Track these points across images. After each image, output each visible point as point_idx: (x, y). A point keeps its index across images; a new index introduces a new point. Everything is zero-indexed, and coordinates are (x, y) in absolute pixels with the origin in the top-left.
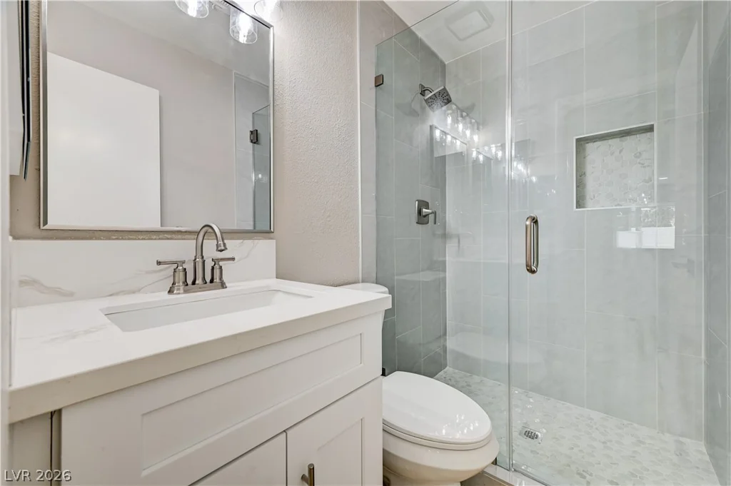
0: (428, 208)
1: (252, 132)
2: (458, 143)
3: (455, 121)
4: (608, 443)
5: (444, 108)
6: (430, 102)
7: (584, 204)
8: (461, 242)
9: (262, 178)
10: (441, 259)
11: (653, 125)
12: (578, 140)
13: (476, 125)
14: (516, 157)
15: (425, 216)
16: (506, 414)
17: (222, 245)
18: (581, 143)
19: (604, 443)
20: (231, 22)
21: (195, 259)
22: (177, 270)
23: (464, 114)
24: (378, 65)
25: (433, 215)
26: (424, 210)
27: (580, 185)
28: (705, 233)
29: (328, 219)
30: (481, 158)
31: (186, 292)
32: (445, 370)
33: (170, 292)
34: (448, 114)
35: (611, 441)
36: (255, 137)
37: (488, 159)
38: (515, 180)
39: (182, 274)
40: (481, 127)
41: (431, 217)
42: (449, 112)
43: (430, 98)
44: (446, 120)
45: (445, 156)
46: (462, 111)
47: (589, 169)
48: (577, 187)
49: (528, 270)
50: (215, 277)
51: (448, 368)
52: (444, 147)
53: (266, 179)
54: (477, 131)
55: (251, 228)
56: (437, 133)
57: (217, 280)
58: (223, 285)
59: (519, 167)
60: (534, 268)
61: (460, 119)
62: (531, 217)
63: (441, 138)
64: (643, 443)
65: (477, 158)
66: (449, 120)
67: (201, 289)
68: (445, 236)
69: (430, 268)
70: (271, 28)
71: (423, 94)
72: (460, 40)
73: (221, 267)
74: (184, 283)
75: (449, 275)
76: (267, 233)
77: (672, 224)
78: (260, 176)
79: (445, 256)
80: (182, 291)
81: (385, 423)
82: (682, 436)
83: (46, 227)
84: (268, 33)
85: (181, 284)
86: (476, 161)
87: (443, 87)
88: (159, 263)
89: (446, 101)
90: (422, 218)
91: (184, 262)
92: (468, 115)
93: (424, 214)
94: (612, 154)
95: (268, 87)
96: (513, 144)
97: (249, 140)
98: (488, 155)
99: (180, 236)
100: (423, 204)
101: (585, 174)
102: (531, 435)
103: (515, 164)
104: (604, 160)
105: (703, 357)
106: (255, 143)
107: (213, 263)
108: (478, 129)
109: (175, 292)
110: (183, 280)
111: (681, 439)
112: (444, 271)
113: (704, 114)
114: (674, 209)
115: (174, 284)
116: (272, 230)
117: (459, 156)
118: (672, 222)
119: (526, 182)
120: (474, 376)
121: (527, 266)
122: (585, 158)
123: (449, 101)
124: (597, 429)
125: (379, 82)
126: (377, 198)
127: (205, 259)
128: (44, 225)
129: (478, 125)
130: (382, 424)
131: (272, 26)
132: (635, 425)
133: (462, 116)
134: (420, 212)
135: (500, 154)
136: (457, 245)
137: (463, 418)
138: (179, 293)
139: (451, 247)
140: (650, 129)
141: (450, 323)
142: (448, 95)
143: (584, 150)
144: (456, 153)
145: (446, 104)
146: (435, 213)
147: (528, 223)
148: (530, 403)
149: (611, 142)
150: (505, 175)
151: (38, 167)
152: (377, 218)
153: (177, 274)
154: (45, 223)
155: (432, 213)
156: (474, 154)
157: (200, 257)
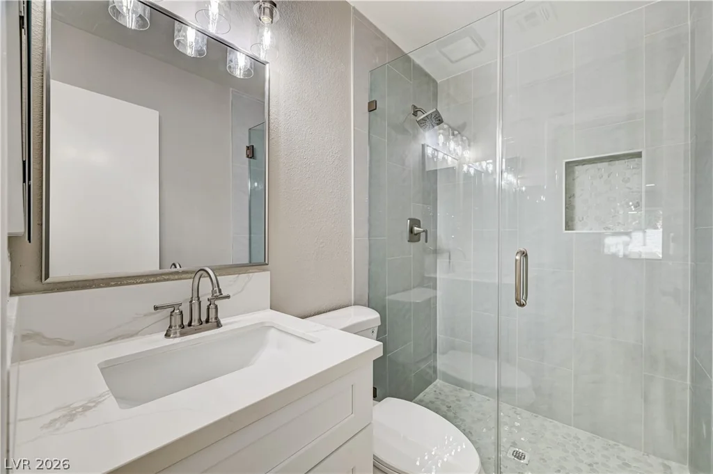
0: (420, 227)
1: (248, 148)
2: (450, 159)
3: (447, 139)
4: (594, 465)
5: (437, 127)
6: (422, 123)
7: (573, 225)
8: (451, 257)
9: (258, 187)
10: (432, 275)
11: (641, 152)
12: (567, 163)
13: (467, 141)
14: (506, 169)
15: (416, 234)
16: (494, 431)
17: (217, 291)
18: (570, 166)
19: (590, 465)
20: (228, 59)
21: (191, 302)
22: (173, 314)
23: (456, 132)
24: (371, 90)
25: (424, 233)
26: (416, 228)
27: (569, 207)
28: (692, 261)
29: (321, 246)
30: (472, 171)
31: (182, 335)
32: (435, 383)
33: (167, 335)
34: (440, 134)
35: (597, 463)
36: (251, 152)
37: (478, 173)
38: (505, 189)
39: (178, 317)
40: (472, 143)
41: (423, 235)
42: (441, 131)
43: (423, 119)
44: (438, 139)
45: (437, 170)
46: (453, 130)
47: (578, 191)
48: (566, 208)
49: (517, 304)
50: (210, 317)
51: (438, 380)
52: (435, 163)
53: (261, 187)
54: (468, 147)
55: (247, 261)
56: (429, 151)
57: (212, 319)
58: (219, 325)
59: (509, 178)
60: (523, 301)
61: (451, 137)
62: (521, 251)
63: (433, 155)
64: (629, 466)
65: (468, 171)
66: (441, 138)
67: (197, 331)
68: (436, 252)
69: (421, 285)
70: (267, 65)
71: (415, 114)
72: (452, 62)
73: (216, 307)
74: (180, 326)
75: (439, 293)
76: (262, 265)
77: (659, 227)
78: (256, 184)
79: (436, 272)
80: (178, 334)
81: (375, 458)
82: (668, 459)
83: (48, 281)
84: (264, 69)
85: (178, 327)
86: (467, 175)
87: (435, 110)
88: (156, 308)
89: (438, 122)
90: (413, 237)
91: (180, 304)
92: (459, 133)
93: (415, 232)
94: (601, 177)
95: (264, 103)
96: (504, 160)
97: (245, 155)
98: (479, 169)
99: (176, 277)
100: (415, 222)
101: (574, 195)
102: (519, 456)
103: (505, 175)
104: (592, 183)
105: (688, 382)
106: (251, 158)
107: (209, 303)
108: (469, 145)
109: (171, 336)
110: (180, 323)
111: (666, 462)
112: (435, 288)
113: (691, 143)
114: (661, 213)
115: (170, 327)
116: (267, 262)
117: (451, 172)
118: (659, 225)
119: (516, 191)
120: (464, 390)
121: (516, 300)
122: (574, 180)
123: (440, 121)
124: (583, 449)
125: (372, 107)
126: (369, 221)
127: (201, 300)
128: (45, 279)
129: (469, 142)
130: (373, 460)
131: (268, 63)
132: (621, 446)
133: (453, 135)
134: (411, 231)
135: (491, 168)
136: (448, 260)
137: (451, 440)
138: (175, 337)
139: (442, 262)
140: (639, 155)
141: (440, 337)
142: (440, 116)
143: (573, 172)
144: (448, 168)
145: (438, 124)
146: (426, 232)
147: (518, 257)
148: (518, 421)
149: (600, 165)
150: (495, 186)
151: (40, 223)
152: (369, 240)
153: (173, 318)
154: (47, 276)
155: (424, 231)
156: (465, 168)
157: (197, 299)
